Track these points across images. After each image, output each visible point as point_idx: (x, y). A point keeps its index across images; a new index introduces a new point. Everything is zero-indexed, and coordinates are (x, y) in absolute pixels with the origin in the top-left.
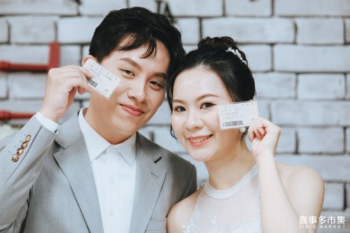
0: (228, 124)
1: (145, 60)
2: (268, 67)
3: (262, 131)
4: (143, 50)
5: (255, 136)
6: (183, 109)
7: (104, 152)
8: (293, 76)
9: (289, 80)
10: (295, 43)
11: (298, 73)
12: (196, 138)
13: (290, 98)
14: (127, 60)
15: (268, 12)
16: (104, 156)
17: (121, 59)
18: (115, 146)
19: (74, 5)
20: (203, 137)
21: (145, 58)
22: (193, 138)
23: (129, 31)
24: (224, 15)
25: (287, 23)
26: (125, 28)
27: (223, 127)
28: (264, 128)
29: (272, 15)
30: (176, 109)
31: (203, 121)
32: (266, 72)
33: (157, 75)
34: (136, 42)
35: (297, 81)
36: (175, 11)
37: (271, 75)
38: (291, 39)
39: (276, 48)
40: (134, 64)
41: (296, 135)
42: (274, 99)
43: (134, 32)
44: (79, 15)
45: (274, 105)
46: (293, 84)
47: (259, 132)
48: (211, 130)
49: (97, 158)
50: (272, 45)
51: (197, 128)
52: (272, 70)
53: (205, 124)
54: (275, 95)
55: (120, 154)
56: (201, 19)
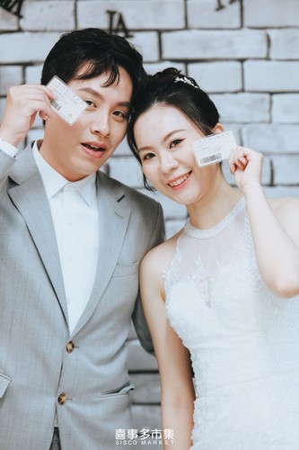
0: (206, 160)
1: (107, 89)
2: (239, 87)
3: (244, 161)
4: (104, 78)
5: (236, 167)
6: (152, 155)
7: (62, 190)
8: (267, 96)
9: (263, 100)
10: (268, 59)
11: (271, 94)
12: (176, 180)
13: (263, 122)
14: (87, 90)
15: (237, 23)
16: (61, 195)
17: (81, 90)
18: (74, 184)
19: (14, 19)
20: (182, 176)
21: (107, 86)
22: (172, 181)
23: (87, 57)
24: (187, 28)
25: (259, 35)
26: (83, 55)
27: (201, 165)
28: (245, 157)
29: (242, 26)
30: (145, 158)
31: (177, 160)
32: (236, 92)
33: (120, 104)
34: (96, 69)
35: (271, 102)
36: (130, 24)
37: (241, 96)
38: (263, 55)
39: (246, 64)
40: (96, 94)
41: (271, 164)
42: (245, 123)
43: (93, 58)
44: (20, 30)
45: (245, 129)
46: (267, 106)
47: (241, 162)
48: (188, 167)
49: (54, 197)
50: (242, 61)
51: (174, 169)
52: (243, 90)
53: (180, 162)
54: (247, 120)
55: (78, 193)
56: (160, 32)
